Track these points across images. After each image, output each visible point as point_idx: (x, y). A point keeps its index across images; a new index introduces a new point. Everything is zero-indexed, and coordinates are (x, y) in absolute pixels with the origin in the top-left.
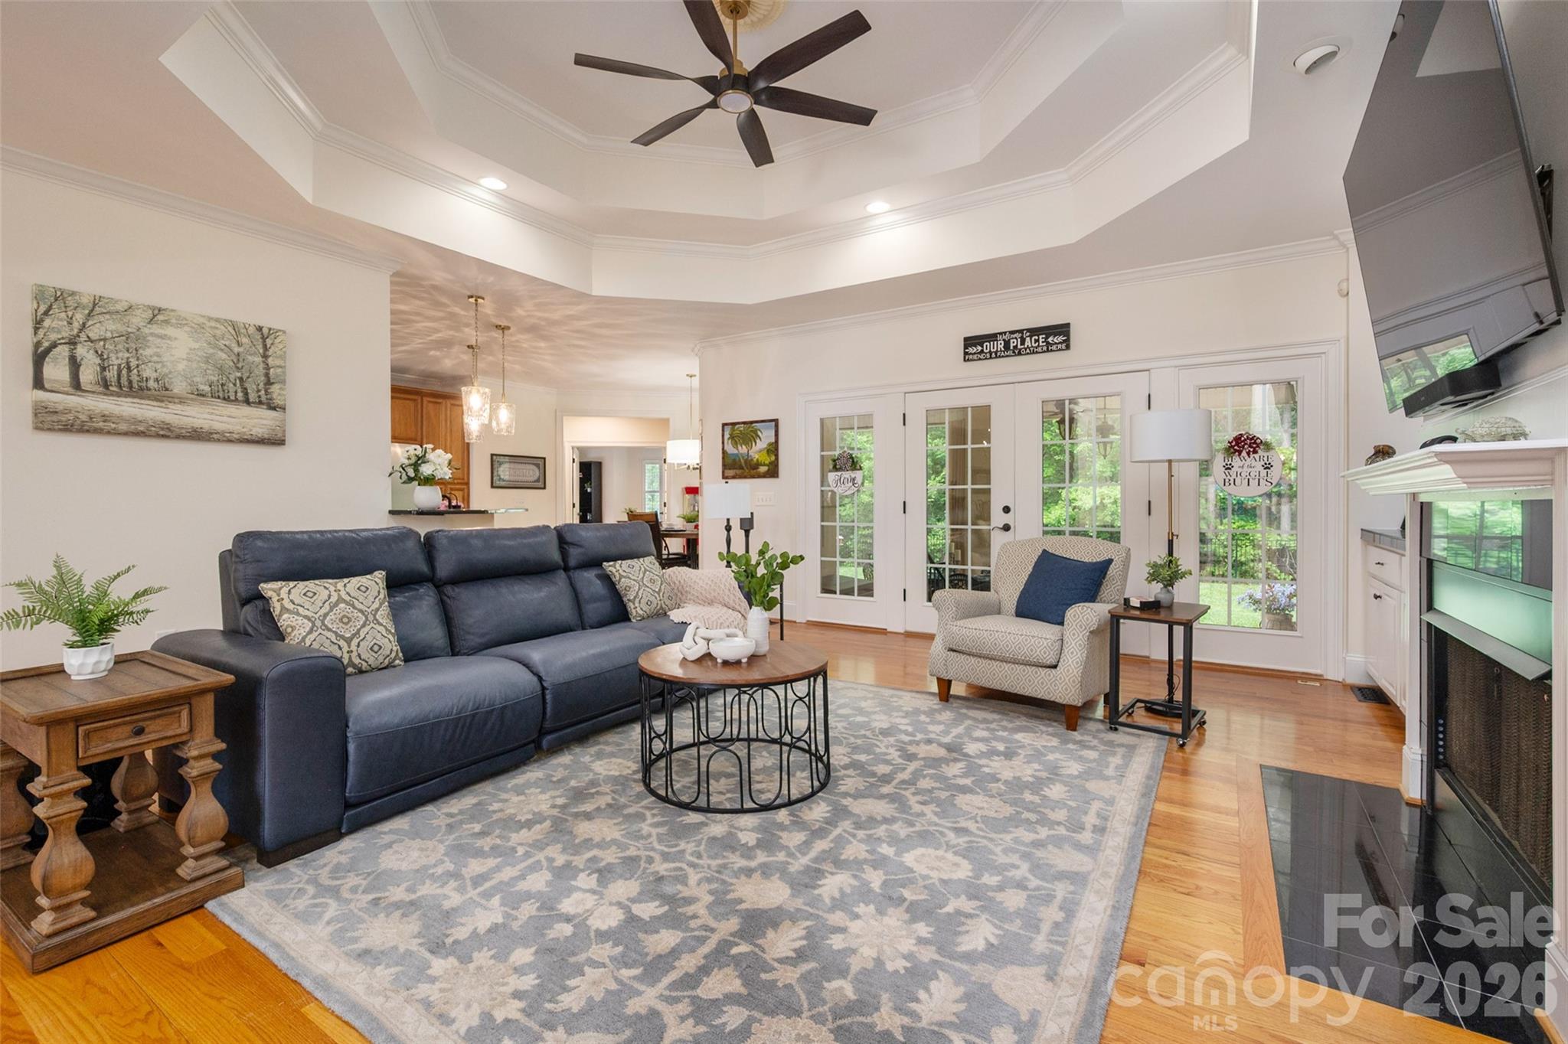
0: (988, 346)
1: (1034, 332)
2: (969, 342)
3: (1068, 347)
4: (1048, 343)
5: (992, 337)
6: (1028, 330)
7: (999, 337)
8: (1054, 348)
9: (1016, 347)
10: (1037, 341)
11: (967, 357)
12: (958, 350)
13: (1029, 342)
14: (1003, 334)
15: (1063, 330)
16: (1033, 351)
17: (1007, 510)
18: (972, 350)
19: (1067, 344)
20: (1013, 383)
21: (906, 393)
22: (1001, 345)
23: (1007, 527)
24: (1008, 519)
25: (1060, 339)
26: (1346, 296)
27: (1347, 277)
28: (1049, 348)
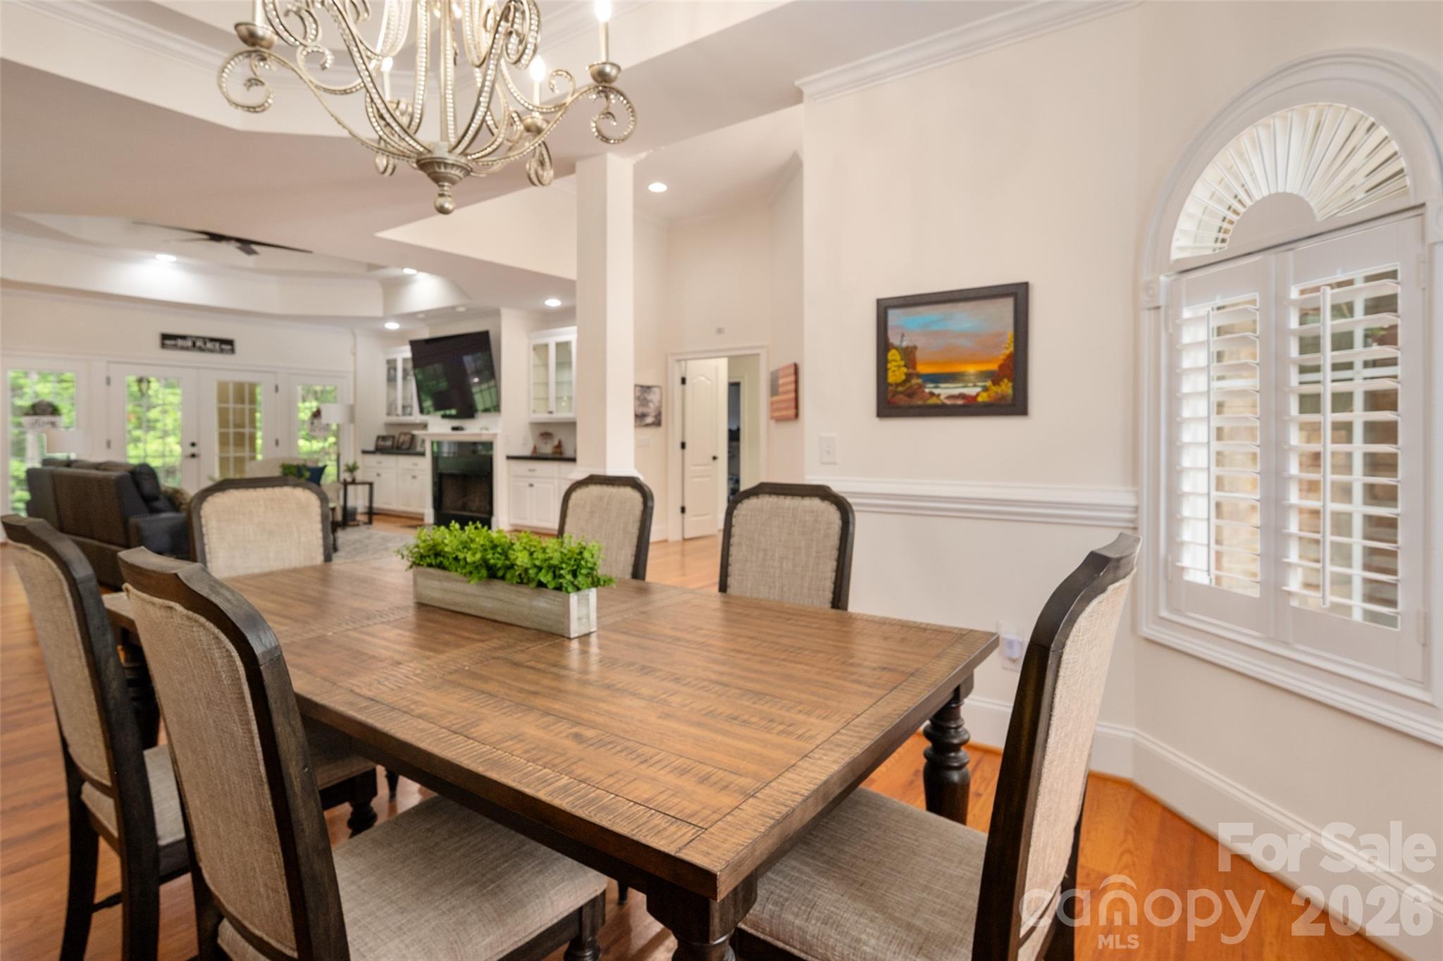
0: (180, 342)
1: (213, 340)
2: (165, 337)
3: (233, 353)
4: (222, 349)
5: (184, 337)
6: (209, 338)
7: (188, 338)
8: (225, 351)
9: (200, 347)
10: (214, 345)
11: (163, 346)
12: (157, 340)
13: (209, 345)
14: (191, 337)
15: (230, 342)
16: (212, 351)
17: (193, 445)
18: (168, 342)
19: (233, 351)
20: (198, 368)
21: (109, 362)
22: (189, 343)
23: (193, 456)
24: (194, 450)
25: (228, 347)
26: (354, 354)
27: (355, 347)
28: (222, 351)
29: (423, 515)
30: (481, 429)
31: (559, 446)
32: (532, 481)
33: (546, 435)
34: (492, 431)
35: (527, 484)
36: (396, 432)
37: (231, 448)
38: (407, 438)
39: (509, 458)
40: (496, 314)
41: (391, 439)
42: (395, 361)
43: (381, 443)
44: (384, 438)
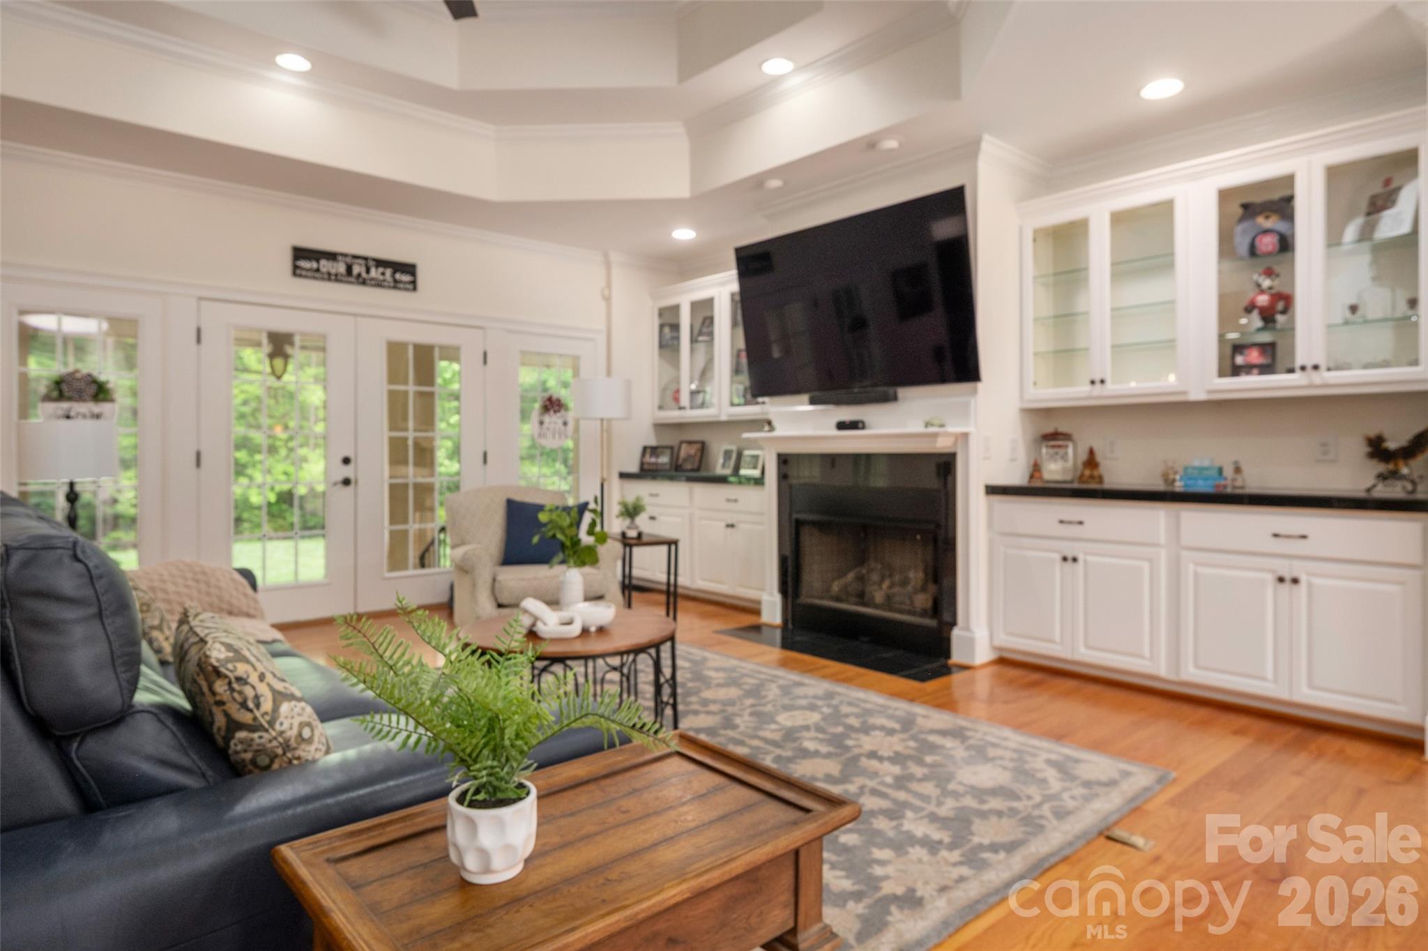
0: (325, 265)
1: (380, 263)
2: (300, 253)
3: (415, 289)
4: (396, 281)
5: (332, 256)
6: (374, 260)
7: (340, 258)
8: (401, 286)
9: (359, 275)
10: (383, 274)
11: (296, 271)
12: (285, 260)
13: (374, 273)
14: (345, 255)
15: (410, 269)
16: (379, 284)
17: (346, 461)
18: (304, 264)
19: (414, 285)
20: (355, 315)
21: (200, 299)
22: (342, 268)
23: (346, 482)
24: (348, 471)
25: (406, 278)
26: (608, 300)
27: (609, 285)
28: (396, 285)
29: (759, 602)
30: (927, 425)
31: (1091, 462)
32: (1070, 549)
33: (1054, 438)
34: (954, 428)
35: (1058, 557)
36: (670, 439)
37: (411, 469)
38: (693, 450)
39: (992, 490)
40: (970, 150)
41: (668, 452)
42: (675, 309)
43: (650, 459)
44: (654, 450)
